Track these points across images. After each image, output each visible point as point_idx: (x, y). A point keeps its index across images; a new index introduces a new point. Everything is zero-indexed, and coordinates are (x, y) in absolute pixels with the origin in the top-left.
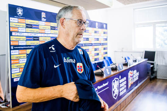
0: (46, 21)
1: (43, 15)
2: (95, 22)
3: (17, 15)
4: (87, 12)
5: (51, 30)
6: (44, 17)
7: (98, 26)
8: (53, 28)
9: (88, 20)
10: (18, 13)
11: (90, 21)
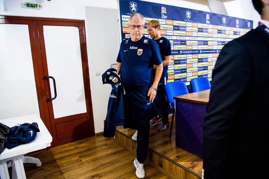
0: (167, 19)
1: (164, 10)
2: (235, 18)
3: (130, 12)
4: (223, 4)
5: (174, 31)
6: (164, 14)
7: (238, 25)
8: (176, 28)
9: (224, 16)
10: (131, 8)
11: (227, 17)
